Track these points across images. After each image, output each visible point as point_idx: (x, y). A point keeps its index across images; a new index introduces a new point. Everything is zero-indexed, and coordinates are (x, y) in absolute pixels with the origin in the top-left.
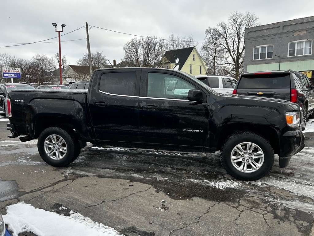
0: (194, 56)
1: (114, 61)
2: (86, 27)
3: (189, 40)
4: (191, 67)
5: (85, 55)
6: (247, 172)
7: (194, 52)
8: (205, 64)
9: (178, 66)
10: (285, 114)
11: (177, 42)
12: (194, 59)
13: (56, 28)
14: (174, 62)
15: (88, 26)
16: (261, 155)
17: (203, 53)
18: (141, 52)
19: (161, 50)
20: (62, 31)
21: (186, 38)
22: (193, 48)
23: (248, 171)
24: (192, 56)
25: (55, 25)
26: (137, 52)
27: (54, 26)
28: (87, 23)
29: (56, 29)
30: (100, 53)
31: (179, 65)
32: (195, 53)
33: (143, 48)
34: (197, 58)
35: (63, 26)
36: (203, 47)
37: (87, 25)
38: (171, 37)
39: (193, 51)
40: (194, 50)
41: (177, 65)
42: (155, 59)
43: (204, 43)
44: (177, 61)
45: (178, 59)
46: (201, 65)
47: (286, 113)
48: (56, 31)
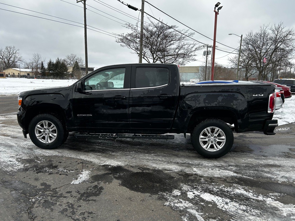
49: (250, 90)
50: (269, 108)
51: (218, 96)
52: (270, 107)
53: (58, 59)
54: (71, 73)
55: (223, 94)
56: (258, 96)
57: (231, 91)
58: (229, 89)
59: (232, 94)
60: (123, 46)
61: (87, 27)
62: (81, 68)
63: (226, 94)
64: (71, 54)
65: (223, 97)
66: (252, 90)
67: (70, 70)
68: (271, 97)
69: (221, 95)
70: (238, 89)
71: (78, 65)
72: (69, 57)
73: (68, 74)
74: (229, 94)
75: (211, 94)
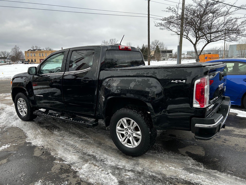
49: (169, 73)
50: (194, 100)
51: (131, 81)
52: (196, 99)
53: (144, 45)
54: (153, 55)
55: (137, 79)
56: (179, 83)
57: (146, 75)
58: (144, 72)
59: (146, 79)
60: (162, 29)
61: (150, 16)
62: (162, 51)
63: (140, 79)
64: (155, 40)
65: (136, 82)
66: (171, 73)
67: (152, 53)
68: (197, 84)
69: (135, 81)
70: (154, 73)
71: (159, 49)
72: (153, 42)
73: (151, 57)
74: (143, 79)
75: (125, 78)
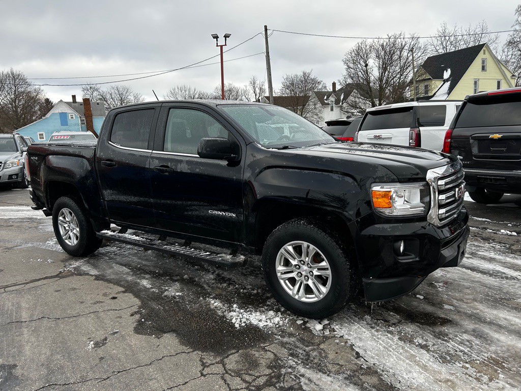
0: (483, 62)
1: (334, 84)
2: (264, 33)
3: (478, 31)
4: (475, 83)
5: (285, 78)
6: (304, 300)
7: (484, 53)
8: (509, 75)
9: (448, 84)
10: (370, 188)
11: (452, 39)
12: (483, 68)
13: (217, 41)
14: (440, 77)
15: (268, 31)
16: (327, 269)
17: (510, 53)
18: (376, 64)
19: (411, 58)
20: (226, 45)
21: (473, 28)
22: (482, 46)
23: (306, 298)
24: (480, 62)
25: (216, 37)
26: (366, 65)
27: (214, 38)
28: (266, 27)
29: (217, 43)
30: (307, 72)
31: (449, 82)
32: (487, 56)
33: (378, 57)
34: (490, 64)
35: (226, 36)
36: (510, 42)
37: (266, 30)
38: (440, 29)
39: (482, 51)
40: (484, 51)
41: (445, 81)
42: (401, 75)
43: (511, 33)
44: (447, 74)
45: (449, 70)
46: (500, 77)
47: (373, 185)
48: (217, 46)
